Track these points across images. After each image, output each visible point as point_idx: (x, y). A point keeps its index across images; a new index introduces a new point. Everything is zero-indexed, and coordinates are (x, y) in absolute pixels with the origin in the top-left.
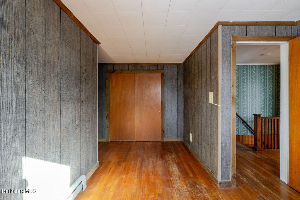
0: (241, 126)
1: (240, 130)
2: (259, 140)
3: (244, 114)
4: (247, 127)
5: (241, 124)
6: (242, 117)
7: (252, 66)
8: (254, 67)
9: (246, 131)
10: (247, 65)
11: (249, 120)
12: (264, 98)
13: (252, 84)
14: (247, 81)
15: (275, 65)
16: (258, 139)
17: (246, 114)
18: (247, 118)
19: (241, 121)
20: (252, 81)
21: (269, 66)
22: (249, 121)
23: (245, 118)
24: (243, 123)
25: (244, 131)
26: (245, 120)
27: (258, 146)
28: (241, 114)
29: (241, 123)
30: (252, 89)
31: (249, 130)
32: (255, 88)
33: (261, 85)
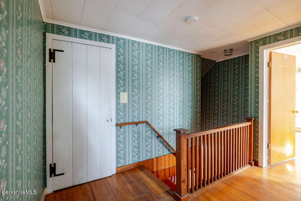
0: (155, 143)
1: (154, 151)
2: (184, 181)
3: (159, 123)
4: (163, 143)
5: (155, 140)
6: (156, 130)
7: (170, 50)
8: (172, 52)
9: (161, 150)
10: (163, 48)
11: (166, 132)
12: (183, 99)
13: (170, 77)
14: (163, 72)
15: (195, 54)
16: (182, 180)
17: (161, 124)
18: (163, 129)
19: (155, 135)
20: (169, 72)
21: (189, 54)
22: (166, 134)
23: (160, 129)
24: (157, 137)
25: (159, 150)
26: (161, 132)
27: (183, 194)
28: (155, 124)
29: (155, 138)
30: (170, 85)
31: (166, 147)
32: (173, 83)
33: (180, 80)
